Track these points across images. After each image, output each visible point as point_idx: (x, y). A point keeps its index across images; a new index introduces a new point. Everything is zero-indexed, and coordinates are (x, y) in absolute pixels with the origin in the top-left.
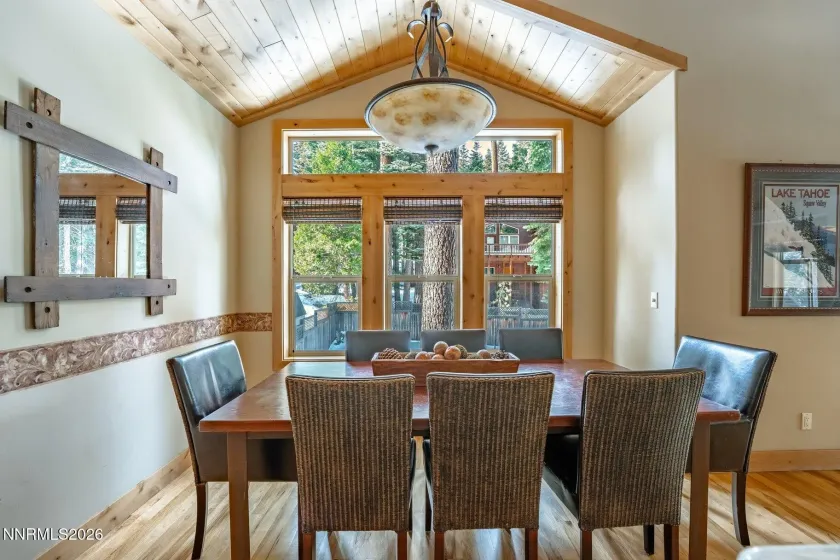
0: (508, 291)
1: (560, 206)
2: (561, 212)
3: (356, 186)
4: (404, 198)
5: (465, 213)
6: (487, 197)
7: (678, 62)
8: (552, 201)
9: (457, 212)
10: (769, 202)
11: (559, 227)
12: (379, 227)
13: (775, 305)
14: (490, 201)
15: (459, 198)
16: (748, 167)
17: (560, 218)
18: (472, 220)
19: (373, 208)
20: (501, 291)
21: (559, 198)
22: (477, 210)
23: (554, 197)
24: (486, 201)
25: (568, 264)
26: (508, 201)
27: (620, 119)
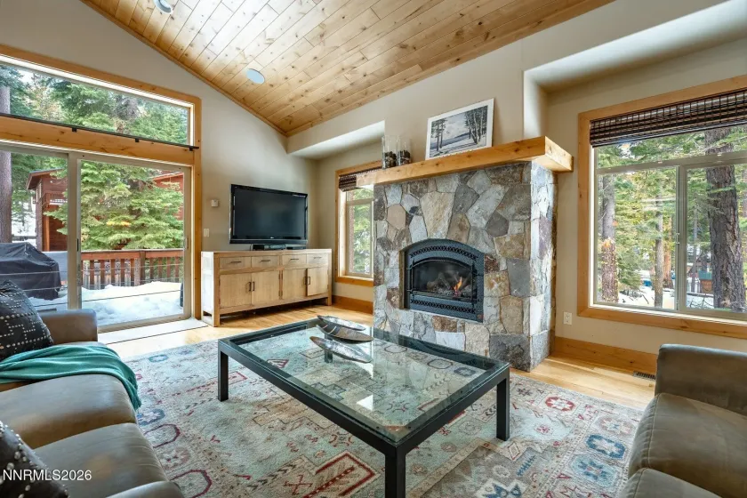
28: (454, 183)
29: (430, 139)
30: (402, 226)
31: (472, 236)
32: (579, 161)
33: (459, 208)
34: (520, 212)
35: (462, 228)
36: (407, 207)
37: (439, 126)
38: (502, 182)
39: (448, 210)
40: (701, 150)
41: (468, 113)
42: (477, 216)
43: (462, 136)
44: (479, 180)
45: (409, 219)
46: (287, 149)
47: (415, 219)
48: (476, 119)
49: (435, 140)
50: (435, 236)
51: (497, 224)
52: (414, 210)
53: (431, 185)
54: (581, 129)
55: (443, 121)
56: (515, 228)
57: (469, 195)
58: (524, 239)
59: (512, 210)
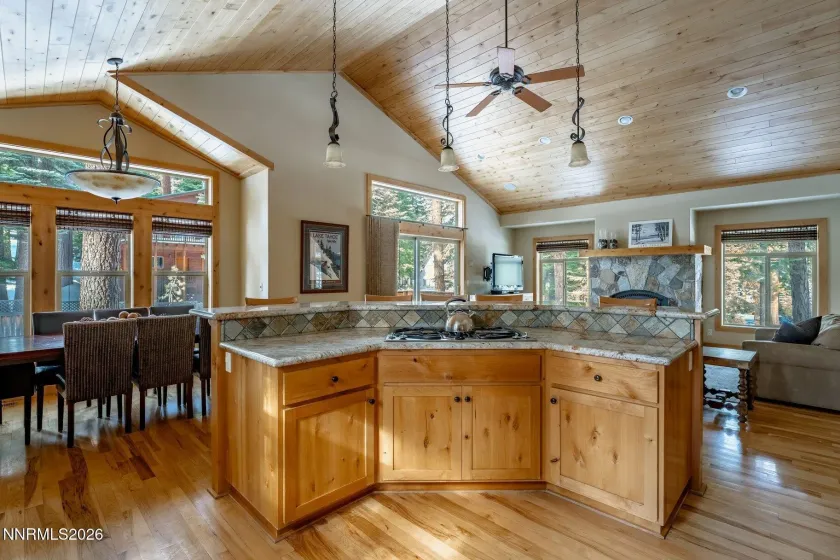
0: (181, 284)
1: (210, 227)
2: (210, 231)
3: (25, 195)
4: (78, 210)
5: (135, 226)
6: (154, 216)
7: (271, 166)
8: (205, 224)
9: (128, 225)
10: (312, 239)
11: (210, 240)
12: (50, 231)
13: (313, 287)
14: (157, 219)
15: (130, 215)
16: (303, 222)
17: (211, 234)
18: (142, 231)
19: (44, 215)
20: (173, 284)
21: (210, 221)
22: (146, 224)
23: (206, 221)
24: (153, 219)
25: (216, 265)
26: (171, 221)
27: (248, 178)
28: (649, 261)
29: (631, 235)
30: (612, 282)
31: (661, 289)
32: (716, 251)
33: (652, 274)
34: (689, 278)
35: (654, 285)
36: (616, 271)
37: (637, 228)
38: (679, 262)
39: (645, 274)
40: (786, 249)
41: (657, 224)
42: (664, 279)
43: (652, 236)
44: (665, 261)
45: (617, 278)
46: (501, 223)
47: (621, 278)
48: (662, 228)
49: (635, 236)
50: (636, 288)
51: (676, 283)
52: (621, 273)
53: (633, 261)
54: (716, 234)
55: (640, 225)
56: (686, 286)
57: (659, 267)
58: (691, 291)
59: (685, 277)
